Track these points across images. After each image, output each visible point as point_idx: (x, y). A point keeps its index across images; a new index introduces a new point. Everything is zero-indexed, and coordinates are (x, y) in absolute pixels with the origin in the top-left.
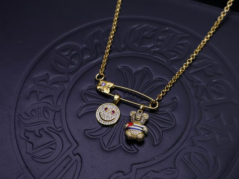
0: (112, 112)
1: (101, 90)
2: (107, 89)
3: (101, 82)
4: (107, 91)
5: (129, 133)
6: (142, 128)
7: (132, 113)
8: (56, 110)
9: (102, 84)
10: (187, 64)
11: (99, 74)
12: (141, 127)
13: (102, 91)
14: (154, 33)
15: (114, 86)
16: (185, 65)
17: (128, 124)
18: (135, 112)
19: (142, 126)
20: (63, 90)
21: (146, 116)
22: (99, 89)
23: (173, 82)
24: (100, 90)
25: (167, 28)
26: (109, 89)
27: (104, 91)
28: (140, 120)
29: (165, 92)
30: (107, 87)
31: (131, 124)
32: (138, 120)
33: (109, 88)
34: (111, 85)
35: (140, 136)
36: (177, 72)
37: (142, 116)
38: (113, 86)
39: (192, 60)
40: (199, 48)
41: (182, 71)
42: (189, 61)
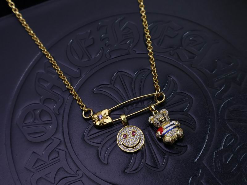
1: (103, 124)
2: (107, 118)
3: (96, 116)
4: (109, 120)
5: (168, 138)
6: (174, 124)
7: (151, 120)
9: (99, 118)
10: (149, 41)
11: (84, 112)
12: (171, 125)
13: (105, 124)
14: (91, 37)
15: (109, 110)
16: (148, 43)
17: (159, 132)
18: (152, 117)
19: (172, 123)
20: (66, 154)
21: (165, 111)
22: (100, 124)
23: (155, 65)
24: (101, 125)
27: (105, 122)
29: (157, 79)
30: (105, 117)
31: (162, 129)
32: (164, 121)
33: (107, 116)
34: (106, 112)
35: (179, 132)
36: (149, 54)
37: (163, 115)
38: (109, 111)
39: (149, 34)
40: (145, 20)
41: (151, 50)
42: (147, 37)
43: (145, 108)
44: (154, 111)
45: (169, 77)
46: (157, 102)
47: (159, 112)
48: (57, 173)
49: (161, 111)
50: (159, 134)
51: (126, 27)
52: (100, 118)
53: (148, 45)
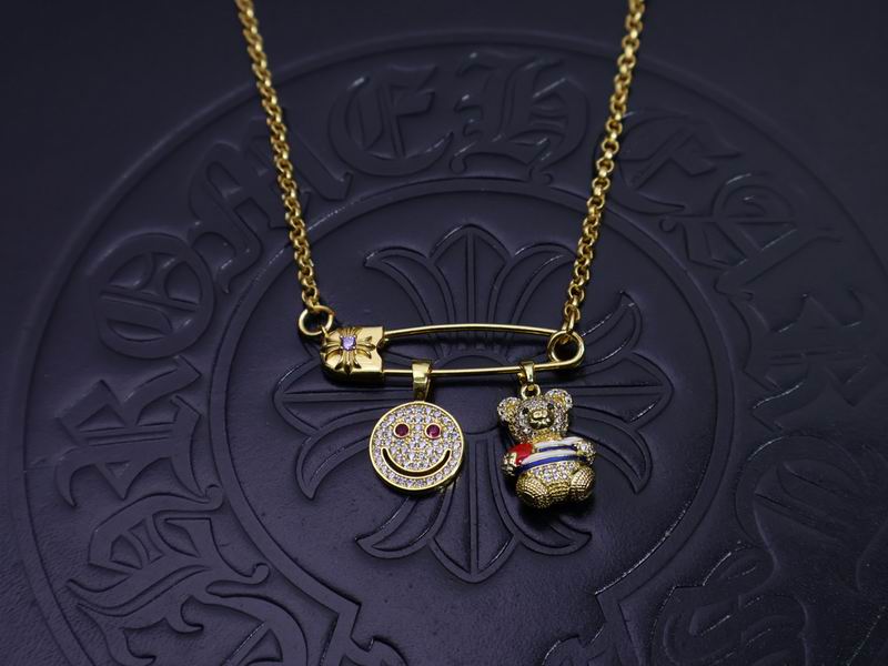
0: (428, 432)
1: (348, 368)
2: (370, 357)
3: (336, 337)
4: (372, 364)
5: (537, 484)
6: (572, 447)
7: (507, 409)
8: (207, 507)
9: (342, 344)
10: (606, 159)
12: (565, 447)
13: (354, 370)
14: (430, 90)
15: (386, 333)
16: (602, 164)
17: (514, 455)
18: (514, 401)
19: (569, 441)
20: (198, 423)
21: (562, 399)
22: (339, 366)
23: (593, 240)
24: (342, 369)
25: (474, 55)
26: (374, 353)
27: (358, 366)
28: (550, 424)
29: (580, 288)
30: (365, 349)
31: (526, 449)
32: (543, 426)
33: (372, 347)
34: (376, 334)
35: (580, 479)
36: (589, 202)
37: (550, 407)
38: (384, 337)
39: (618, 139)
40: (623, 89)
41: (603, 192)
42: (608, 146)
43: (502, 366)
44: (529, 384)
45: (624, 297)
46: (549, 360)
47: (543, 393)
48: (145, 470)
49: (551, 393)
50: (513, 461)
51: (552, 95)
52: (348, 345)
53: (598, 172)
